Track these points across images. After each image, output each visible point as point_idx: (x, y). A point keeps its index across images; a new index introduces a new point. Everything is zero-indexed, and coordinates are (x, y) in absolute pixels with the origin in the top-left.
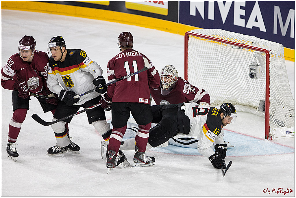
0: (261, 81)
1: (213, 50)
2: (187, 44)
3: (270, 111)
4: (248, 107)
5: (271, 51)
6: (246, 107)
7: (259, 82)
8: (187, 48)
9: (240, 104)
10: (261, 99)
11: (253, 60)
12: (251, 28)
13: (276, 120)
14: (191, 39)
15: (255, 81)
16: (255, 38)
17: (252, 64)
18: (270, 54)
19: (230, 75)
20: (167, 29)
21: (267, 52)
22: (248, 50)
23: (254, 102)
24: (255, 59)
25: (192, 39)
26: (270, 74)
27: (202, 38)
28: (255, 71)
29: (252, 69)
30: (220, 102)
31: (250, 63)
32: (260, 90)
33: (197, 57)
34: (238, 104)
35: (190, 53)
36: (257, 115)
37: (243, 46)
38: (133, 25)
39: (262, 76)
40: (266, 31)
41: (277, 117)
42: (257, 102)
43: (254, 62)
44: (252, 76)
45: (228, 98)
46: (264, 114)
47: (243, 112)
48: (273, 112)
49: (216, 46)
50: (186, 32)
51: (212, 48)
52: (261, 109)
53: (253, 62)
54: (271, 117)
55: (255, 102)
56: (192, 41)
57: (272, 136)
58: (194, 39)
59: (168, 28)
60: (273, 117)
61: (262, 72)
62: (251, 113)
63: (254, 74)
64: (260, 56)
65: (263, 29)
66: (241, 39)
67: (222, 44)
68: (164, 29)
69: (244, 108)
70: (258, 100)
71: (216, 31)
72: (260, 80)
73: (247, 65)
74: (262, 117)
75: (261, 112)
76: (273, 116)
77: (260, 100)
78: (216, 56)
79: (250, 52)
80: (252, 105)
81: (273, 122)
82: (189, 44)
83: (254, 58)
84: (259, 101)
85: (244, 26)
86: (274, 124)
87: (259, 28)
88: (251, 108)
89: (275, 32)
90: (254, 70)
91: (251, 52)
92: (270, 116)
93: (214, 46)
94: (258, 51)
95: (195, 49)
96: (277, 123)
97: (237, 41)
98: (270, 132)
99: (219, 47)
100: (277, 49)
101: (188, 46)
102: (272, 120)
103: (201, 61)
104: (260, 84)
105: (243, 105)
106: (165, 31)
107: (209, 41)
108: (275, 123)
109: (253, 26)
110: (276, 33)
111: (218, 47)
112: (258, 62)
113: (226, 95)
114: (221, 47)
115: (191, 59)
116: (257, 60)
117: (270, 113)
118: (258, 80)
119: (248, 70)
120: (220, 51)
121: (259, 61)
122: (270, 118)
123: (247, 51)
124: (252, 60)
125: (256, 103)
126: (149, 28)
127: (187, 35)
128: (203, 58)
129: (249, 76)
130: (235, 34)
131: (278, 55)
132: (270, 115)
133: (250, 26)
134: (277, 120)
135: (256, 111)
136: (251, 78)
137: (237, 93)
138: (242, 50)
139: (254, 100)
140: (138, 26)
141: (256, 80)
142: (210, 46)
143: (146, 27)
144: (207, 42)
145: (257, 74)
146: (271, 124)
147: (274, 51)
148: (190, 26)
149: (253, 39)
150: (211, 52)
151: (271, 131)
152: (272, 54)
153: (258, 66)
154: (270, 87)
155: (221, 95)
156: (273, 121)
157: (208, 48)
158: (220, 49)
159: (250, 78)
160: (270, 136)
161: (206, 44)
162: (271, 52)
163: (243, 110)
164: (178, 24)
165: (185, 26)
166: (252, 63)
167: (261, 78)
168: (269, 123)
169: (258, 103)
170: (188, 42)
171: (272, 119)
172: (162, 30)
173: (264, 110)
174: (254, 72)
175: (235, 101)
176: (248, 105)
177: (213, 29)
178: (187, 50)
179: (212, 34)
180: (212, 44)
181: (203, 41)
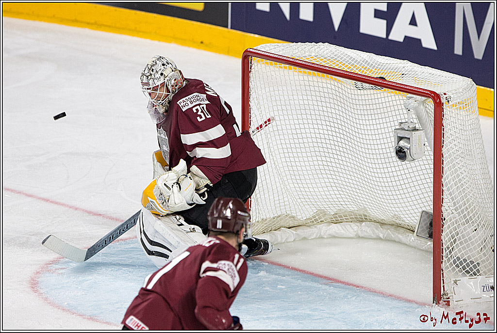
0: (423, 167)
1: (309, 93)
2: (248, 77)
3: (445, 238)
4: (392, 229)
5: (445, 94)
6: (389, 227)
7: (419, 168)
8: (249, 87)
9: (375, 221)
10: (424, 209)
11: (404, 117)
12: (401, 40)
13: (458, 258)
14: (257, 65)
15: (409, 166)
16: (408, 65)
17: (402, 125)
18: (442, 101)
19: (349, 152)
20: (202, 42)
21: (435, 97)
22: (392, 92)
23: (407, 216)
24: (407, 114)
25: (259, 65)
26: (443, 149)
27: (283, 65)
28: (409, 144)
29: (401, 138)
30: (326, 217)
31: (397, 124)
32: (422, 187)
33: (271, 109)
34: (371, 221)
35: (255, 99)
36: (415, 248)
37: (380, 83)
38: (121, 33)
39: (426, 153)
40: (435, 48)
41: (460, 251)
42: (414, 215)
43: (407, 120)
44: (401, 153)
45: (345, 206)
46: (430, 244)
47: (380, 239)
48: (452, 240)
49: (316, 84)
50: (246, 51)
51: (308, 88)
52: (423, 231)
53: (404, 121)
54: (448, 251)
55: (411, 216)
56: (260, 70)
57: (449, 298)
58: (263, 66)
59: (204, 42)
60: (450, 252)
61: (427, 144)
62: (400, 243)
63: (406, 150)
64: (422, 107)
65: (429, 42)
66: (374, 66)
67: (332, 79)
68: (194, 42)
69: (385, 231)
70: (416, 211)
71: (316, 47)
72: (421, 163)
73: (390, 129)
74: (426, 251)
75: (423, 240)
76: (451, 248)
77: (420, 210)
78: (316, 108)
79: (397, 98)
80: (403, 223)
81: (451, 265)
82: (251, 79)
83: (405, 111)
84: (419, 215)
85: (384, 36)
86: (454, 269)
87: (419, 40)
88: (402, 230)
89: (458, 50)
90: (406, 140)
91: (400, 98)
92: (444, 250)
93: (311, 83)
94: (415, 96)
95: (267, 90)
96: (461, 267)
97: (365, 71)
98: (443, 286)
99: (325, 85)
100: (461, 90)
101: (250, 83)
102: (449, 259)
103: (286, 117)
104: (421, 173)
105: (382, 224)
106: (198, 48)
107: (301, 72)
108: (457, 266)
109: (405, 36)
110: (460, 53)
111: (320, 84)
112: (415, 121)
113: (340, 200)
114: (329, 86)
115: (257, 113)
116: (414, 116)
117: (444, 242)
118: (417, 164)
119: (393, 139)
120: (326, 95)
121: (419, 118)
122: (444, 255)
123: (389, 95)
124: (402, 116)
125: (413, 218)
126: (159, 41)
127: (249, 56)
128: (285, 112)
129: (394, 154)
130: (362, 55)
131: (463, 105)
132: (444, 248)
133: (397, 35)
134: (461, 260)
135: (412, 238)
136: (399, 158)
137: (366, 193)
138: (378, 91)
139: (408, 212)
140: (134, 36)
141: (412, 164)
142: (302, 83)
143: (153, 39)
144: (295, 73)
145: (413, 151)
146: (447, 268)
147: (452, 96)
148: (256, 36)
149: (403, 66)
150: (305, 97)
151: (448, 285)
152: (448, 101)
153: (415, 129)
154: (443, 180)
155: (328, 198)
156: (452, 261)
157: (298, 88)
158: (326, 90)
159: (398, 160)
160: (445, 297)
161: (292, 78)
162: (445, 96)
163: (381, 236)
164: (229, 32)
165: (244, 35)
166: (402, 123)
167: (424, 158)
168: (443, 266)
169: (417, 218)
170: (251, 75)
171: (449, 256)
172: (189, 46)
173: (431, 236)
174: (406, 144)
175: (361, 213)
176: (394, 223)
177: (310, 43)
178: (248, 92)
179: (307, 54)
180: (306, 78)
181: (286, 71)
